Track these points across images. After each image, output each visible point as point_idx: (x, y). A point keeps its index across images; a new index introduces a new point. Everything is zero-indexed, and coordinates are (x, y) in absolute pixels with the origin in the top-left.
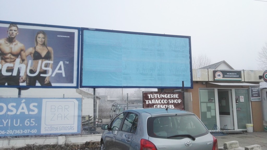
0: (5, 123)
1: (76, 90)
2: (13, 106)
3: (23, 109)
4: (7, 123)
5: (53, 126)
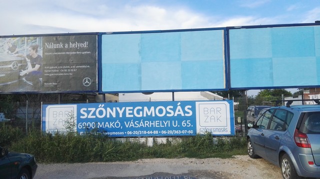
0: (166, 124)
2: (170, 109)
3: (179, 111)
4: (167, 124)
5: (207, 128)
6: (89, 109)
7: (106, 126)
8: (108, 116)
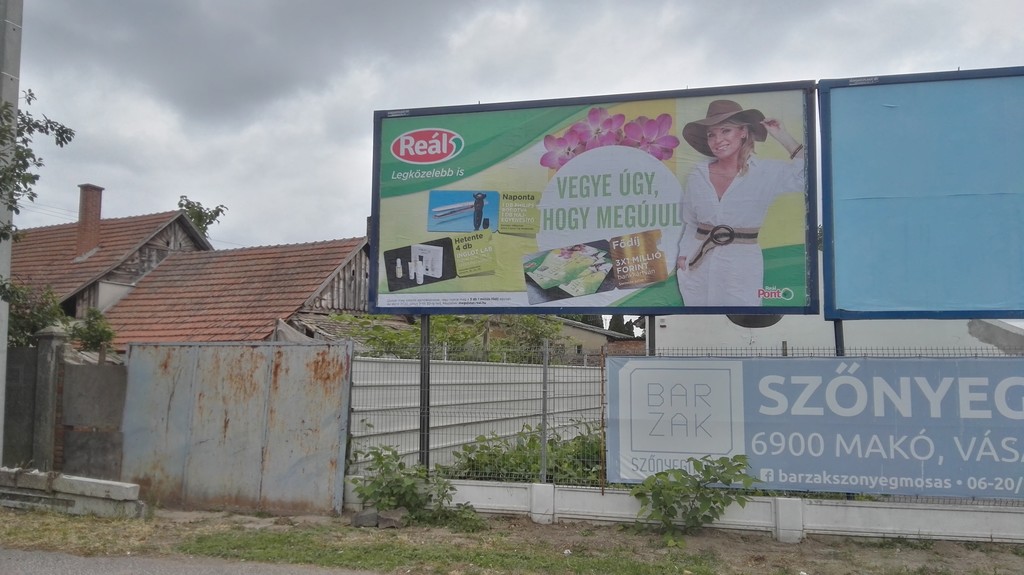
1: (970, 325)
6: (795, 380)
7: (870, 450)
8: (879, 411)
